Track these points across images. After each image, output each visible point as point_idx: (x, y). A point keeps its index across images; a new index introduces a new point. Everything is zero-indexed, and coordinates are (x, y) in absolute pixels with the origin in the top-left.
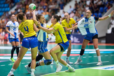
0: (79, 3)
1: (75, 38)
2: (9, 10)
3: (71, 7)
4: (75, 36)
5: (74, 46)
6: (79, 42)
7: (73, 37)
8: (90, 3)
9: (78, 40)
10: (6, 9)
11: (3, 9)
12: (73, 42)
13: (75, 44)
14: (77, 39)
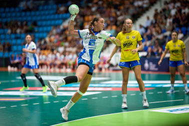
0: (161, 12)
1: (151, 64)
2: (61, 24)
3: (148, 18)
4: (151, 62)
5: (149, 75)
6: (157, 69)
7: (149, 63)
8: (176, 13)
9: (156, 67)
10: (57, 22)
11: (53, 22)
12: (149, 70)
13: (151, 73)
14: (154, 66)
